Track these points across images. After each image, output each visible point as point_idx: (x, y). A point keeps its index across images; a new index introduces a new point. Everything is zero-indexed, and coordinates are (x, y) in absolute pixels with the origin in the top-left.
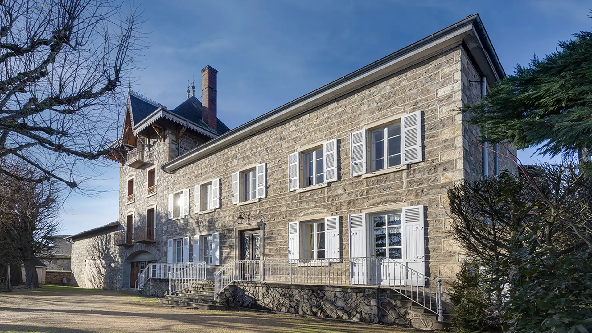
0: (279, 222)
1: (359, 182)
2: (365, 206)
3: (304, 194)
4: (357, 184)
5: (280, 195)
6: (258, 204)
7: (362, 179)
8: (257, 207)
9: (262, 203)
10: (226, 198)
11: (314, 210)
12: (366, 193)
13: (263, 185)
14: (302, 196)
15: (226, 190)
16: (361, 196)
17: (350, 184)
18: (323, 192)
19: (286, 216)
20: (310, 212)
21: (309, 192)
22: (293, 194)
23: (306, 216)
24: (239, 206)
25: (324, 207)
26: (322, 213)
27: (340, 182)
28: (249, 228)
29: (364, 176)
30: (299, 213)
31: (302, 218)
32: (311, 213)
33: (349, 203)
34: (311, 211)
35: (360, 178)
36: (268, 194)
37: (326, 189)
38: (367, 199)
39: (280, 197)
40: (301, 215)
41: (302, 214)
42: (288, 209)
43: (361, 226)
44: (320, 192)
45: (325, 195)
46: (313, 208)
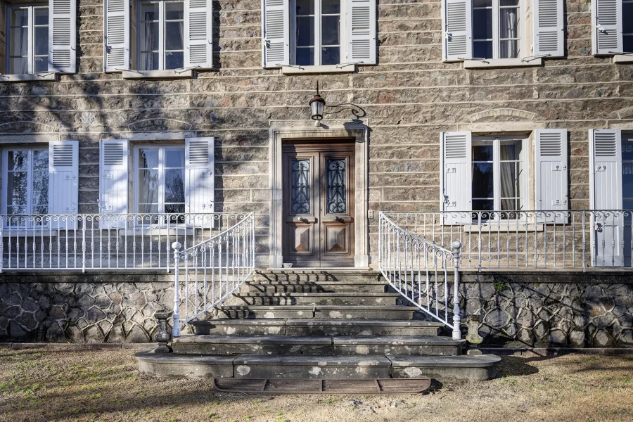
0: (413, 129)
1: (604, 68)
2: (616, 117)
3: (482, 73)
4: (600, 72)
5: (417, 66)
6: (351, 77)
7: (610, 63)
8: (348, 86)
9: (362, 78)
10: (238, 48)
11: (506, 112)
12: (620, 92)
13: (367, 33)
14: (475, 76)
15: (238, 26)
16: (608, 96)
17: (588, 69)
18: (527, 74)
19: (433, 118)
20: (495, 115)
21: (493, 72)
22: (454, 68)
23: (487, 123)
24: (288, 75)
25: (529, 107)
26: (525, 119)
27: (565, 61)
28: (318, 135)
29: (616, 59)
30: (468, 114)
31: (476, 125)
32: (497, 118)
33: (584, 108)
34: (497, 112)
35: (606, 60)
36: (382, 58)
37: (535, 70)
38: (621, 103)
39: (416, 71)
40: (474, 119)
41: (477, 116)
42: (438, 102)
43: (612, 154)
44: (522, 74)
45: (531, 81)
46: (503, 106)
